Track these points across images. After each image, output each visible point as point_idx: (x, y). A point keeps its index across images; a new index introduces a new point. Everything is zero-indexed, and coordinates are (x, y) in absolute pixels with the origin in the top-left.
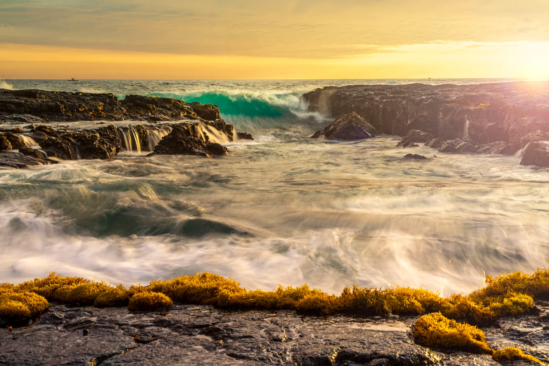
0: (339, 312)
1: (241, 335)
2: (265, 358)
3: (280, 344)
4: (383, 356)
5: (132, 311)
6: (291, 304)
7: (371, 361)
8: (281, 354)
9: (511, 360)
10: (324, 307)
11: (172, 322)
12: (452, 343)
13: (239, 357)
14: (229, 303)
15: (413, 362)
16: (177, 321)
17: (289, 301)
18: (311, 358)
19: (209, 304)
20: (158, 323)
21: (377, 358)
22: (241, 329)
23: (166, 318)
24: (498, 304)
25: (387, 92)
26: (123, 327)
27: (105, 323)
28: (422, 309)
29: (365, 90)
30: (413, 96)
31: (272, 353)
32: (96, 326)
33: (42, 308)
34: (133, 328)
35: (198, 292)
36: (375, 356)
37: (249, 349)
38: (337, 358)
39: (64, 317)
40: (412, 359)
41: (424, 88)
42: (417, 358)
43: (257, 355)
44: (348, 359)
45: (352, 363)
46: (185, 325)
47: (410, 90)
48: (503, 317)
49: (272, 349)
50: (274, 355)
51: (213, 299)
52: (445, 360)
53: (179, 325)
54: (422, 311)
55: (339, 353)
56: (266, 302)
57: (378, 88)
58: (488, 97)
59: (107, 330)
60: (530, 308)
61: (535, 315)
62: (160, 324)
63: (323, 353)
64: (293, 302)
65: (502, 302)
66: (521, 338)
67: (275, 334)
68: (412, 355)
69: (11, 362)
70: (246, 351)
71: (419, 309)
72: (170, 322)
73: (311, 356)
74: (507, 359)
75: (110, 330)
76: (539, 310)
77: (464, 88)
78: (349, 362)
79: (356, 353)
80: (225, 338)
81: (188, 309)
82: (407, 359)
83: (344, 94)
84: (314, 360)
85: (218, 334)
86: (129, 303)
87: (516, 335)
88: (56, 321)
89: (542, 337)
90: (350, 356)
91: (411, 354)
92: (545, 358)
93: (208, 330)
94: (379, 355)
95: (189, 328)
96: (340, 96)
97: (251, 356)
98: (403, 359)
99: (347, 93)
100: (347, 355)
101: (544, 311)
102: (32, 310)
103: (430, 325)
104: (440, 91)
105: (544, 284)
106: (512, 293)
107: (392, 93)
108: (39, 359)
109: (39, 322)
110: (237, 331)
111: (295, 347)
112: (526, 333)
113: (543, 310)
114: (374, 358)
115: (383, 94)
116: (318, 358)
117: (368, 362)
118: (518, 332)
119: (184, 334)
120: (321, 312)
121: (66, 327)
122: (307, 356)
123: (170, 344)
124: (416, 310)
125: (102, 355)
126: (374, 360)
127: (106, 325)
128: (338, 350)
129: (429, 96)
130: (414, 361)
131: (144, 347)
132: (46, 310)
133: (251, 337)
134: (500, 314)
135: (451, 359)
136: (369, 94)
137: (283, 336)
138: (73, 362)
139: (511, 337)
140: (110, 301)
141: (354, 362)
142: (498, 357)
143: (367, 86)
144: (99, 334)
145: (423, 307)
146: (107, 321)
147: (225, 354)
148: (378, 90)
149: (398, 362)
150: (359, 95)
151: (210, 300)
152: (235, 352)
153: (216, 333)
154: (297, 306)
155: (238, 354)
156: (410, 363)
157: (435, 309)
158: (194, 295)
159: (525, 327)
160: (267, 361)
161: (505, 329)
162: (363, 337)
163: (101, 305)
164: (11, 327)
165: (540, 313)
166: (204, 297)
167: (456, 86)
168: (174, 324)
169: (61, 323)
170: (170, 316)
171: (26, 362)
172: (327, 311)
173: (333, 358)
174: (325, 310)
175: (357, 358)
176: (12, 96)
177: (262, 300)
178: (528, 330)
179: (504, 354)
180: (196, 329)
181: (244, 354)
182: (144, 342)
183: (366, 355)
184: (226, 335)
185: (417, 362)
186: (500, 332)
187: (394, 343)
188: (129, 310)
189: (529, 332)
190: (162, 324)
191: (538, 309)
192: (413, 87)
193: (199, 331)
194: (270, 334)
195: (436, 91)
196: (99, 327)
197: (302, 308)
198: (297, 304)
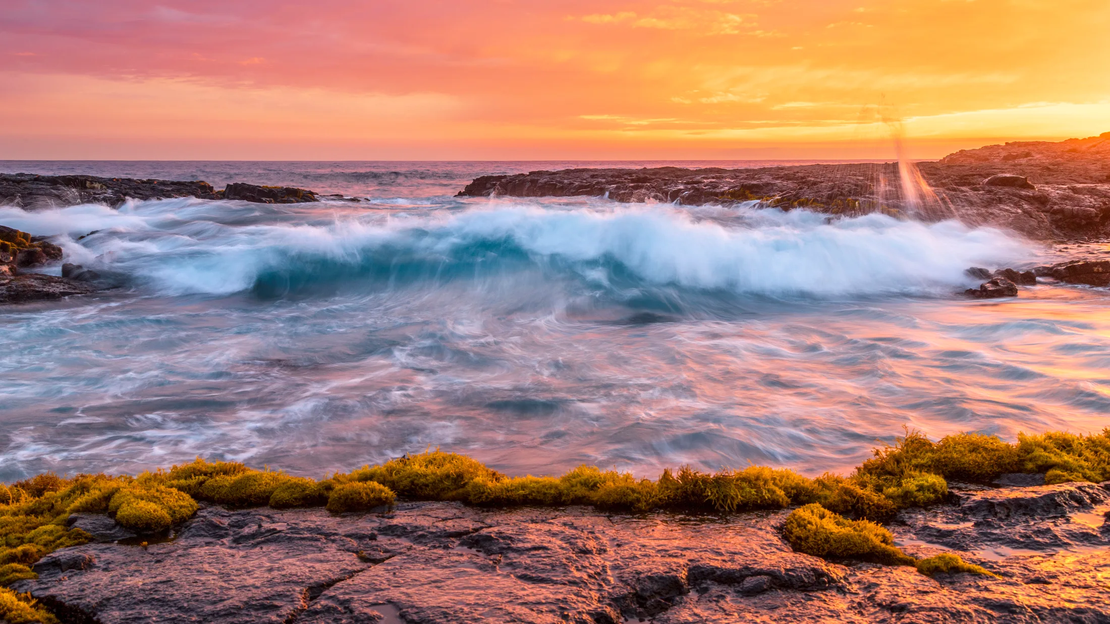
0: (660, 508)
1: (529, 545)
2: (577, 580)
3: (592, 558)
4: (760, 573)
5: (334, 513)
6: (585, 497)
7: (743, 580)
8: (599, 574)
9: (948, 573)
10: (638, 500)
11: (409, 528)
12: (849, 549)
13: (535, 580)
14: (487, 497)
15: (806, 580)
16: (416, 527)
17: (580, 491)
18: (650, 578)
19: (453, 499)
20: (387, 530)
21: (752, 576)
22: (525, 537)
23: (395, 522)
24: (895, 489)
25: (625, 179)
26: (332, 538)
27: (302, 532)
28: (786, 499)
29: (593, 176)
30: (665, 185)
31: (586, 572)
32: (290, 538)
33: (186, 512)
34: (349, 539)
35: (434, 482)
36: (746, 572)
37: (548, 567)
38: (688, 578)
39: (229, 524)
40: (805, 575)
41: (679, 173)
42: (812, 573)
43: (564, 576)
44: (705, 579)
45: (713, 584)
46: (432, 533)
47: (658, 176)
48: (906, 509)
49: (582, 566)
50: (590, 576)
51: (461, 491)
52: (850, 575)
53: (420, 533)
54: (787, 502)
55: (690, 570)
56: (545, 494)
57: (611, 174)
58: (775, 188)
59: (309, 543)
60: (943, 494)
61: (954, 505)
62: (389, 532)
63: (667, 570)
64: (587, 493)
65: (899, 485)
66: (945, 540)
67: (580, 543)
68: (805, 570)
69: (170, 598)
70: (544, 570)
71: (783, 499)
72: (406, 528)
73: (649, 574)
74: (942, 571)
75: (314, 544)
76: (959, 498)
77: (738, 174)
78: (709, 582)
79: (717, 568)
80: (504, 551)
81: (423, 507)
82: (798, 575)
83: (560, 182)
84: (656, 581)
85: (490, 545)
86: (329, 500)
87: (935, 536)
88: (215, 532)
89: (977, 537)
90: (708, 574)
91: (802, 568)
92: (995, 568)
93: (472, 540)
94: (753, 571)
95: (440, 536)
96: (556, 185)
97: (555, 579)
98: (793, 576)
99: (566, 181)
100: (702, 572)
101: (968, 498)
102: (172, 516)
103: (810, 523)
104: (704, 178)
105: (957, 458)
106: (912, 473)
107: (633, 181)
108: (215, 593)
109: (190, 534)
110: (519, 540)
111: (616, 562)
112: (950, 533)
113: (966, 497)
114: (747, 576)
115: (618, 182)
116: (661, 578)
117: (739, 583)
118: (939, 531)
119: (435, 547)
120: (634, 508)
121: (238, 540)
122: (642, 576)
123: (419, 562)
124: (778, 502)
125: (315, 582)
126: (748, 579)
127: (305, 536)
128: (688, 564)
129: (689, 186)
130: (809, 578)
131: (378, 569)
132: (194, 515)
133: (545, 548)
134: (901, 505)
135: (858, 574)
136: (598, 183)
137: (591, 544)
138: (274, 596)
139: (929, 539)
140: (295, 499)
141: (716, 584)
142: (928, 569)
143: (596, 170)
144: (298, 550)
145: (789, 497)
146: (302, 529)
147: (512, 576)
148: (612, 176)
149: (786, 581)
150: (584, 184)
151: (454, 493)
152: (528, 573)
153: (487, 544)
154: (595, 499)
155: (534, 575)
156: (803, 581)
157: (805, 498)
158: (427, 486)
159: (947, 523)
160: (582, 585)
161: (917, 526)
162: (715, 543)
163: (282, 506)
164: (145, 543)
165: (962, 502)
166: (443, 489)
167: (725, 171)
168: (412, 532)
169: (227, 535)
170: (401, 519)
171: (195, 598)
172: (642, 505)
173: (684, 577)
174: (640, 505)
175: (720, 576)
176: (47, 185)
177: (538, 492)
178: (952, 527)
179: (936, 564)
180: (453, 539)
181: (544, 575)
182: (376, 562)
183: (734, 571)
184: (504, 546)
185: (812, 580)
186: (909, 532)
187: (766, 551)
188: (330, 510)
189: (954, 531)
190: (393, 532)
191: (957, 496)
192: (663, 171)
193: (458, 542)
194: (571, 544)
195: (698, 178)
196: (294, 539)
197: (603, 501)
198: (595, 496)
